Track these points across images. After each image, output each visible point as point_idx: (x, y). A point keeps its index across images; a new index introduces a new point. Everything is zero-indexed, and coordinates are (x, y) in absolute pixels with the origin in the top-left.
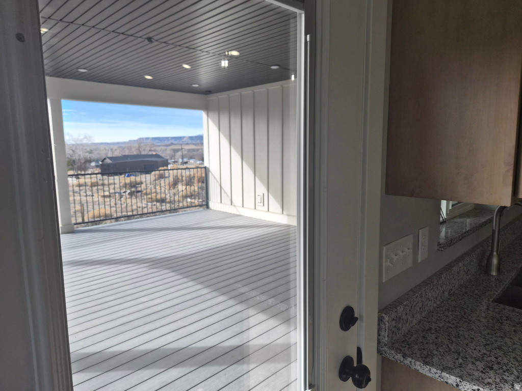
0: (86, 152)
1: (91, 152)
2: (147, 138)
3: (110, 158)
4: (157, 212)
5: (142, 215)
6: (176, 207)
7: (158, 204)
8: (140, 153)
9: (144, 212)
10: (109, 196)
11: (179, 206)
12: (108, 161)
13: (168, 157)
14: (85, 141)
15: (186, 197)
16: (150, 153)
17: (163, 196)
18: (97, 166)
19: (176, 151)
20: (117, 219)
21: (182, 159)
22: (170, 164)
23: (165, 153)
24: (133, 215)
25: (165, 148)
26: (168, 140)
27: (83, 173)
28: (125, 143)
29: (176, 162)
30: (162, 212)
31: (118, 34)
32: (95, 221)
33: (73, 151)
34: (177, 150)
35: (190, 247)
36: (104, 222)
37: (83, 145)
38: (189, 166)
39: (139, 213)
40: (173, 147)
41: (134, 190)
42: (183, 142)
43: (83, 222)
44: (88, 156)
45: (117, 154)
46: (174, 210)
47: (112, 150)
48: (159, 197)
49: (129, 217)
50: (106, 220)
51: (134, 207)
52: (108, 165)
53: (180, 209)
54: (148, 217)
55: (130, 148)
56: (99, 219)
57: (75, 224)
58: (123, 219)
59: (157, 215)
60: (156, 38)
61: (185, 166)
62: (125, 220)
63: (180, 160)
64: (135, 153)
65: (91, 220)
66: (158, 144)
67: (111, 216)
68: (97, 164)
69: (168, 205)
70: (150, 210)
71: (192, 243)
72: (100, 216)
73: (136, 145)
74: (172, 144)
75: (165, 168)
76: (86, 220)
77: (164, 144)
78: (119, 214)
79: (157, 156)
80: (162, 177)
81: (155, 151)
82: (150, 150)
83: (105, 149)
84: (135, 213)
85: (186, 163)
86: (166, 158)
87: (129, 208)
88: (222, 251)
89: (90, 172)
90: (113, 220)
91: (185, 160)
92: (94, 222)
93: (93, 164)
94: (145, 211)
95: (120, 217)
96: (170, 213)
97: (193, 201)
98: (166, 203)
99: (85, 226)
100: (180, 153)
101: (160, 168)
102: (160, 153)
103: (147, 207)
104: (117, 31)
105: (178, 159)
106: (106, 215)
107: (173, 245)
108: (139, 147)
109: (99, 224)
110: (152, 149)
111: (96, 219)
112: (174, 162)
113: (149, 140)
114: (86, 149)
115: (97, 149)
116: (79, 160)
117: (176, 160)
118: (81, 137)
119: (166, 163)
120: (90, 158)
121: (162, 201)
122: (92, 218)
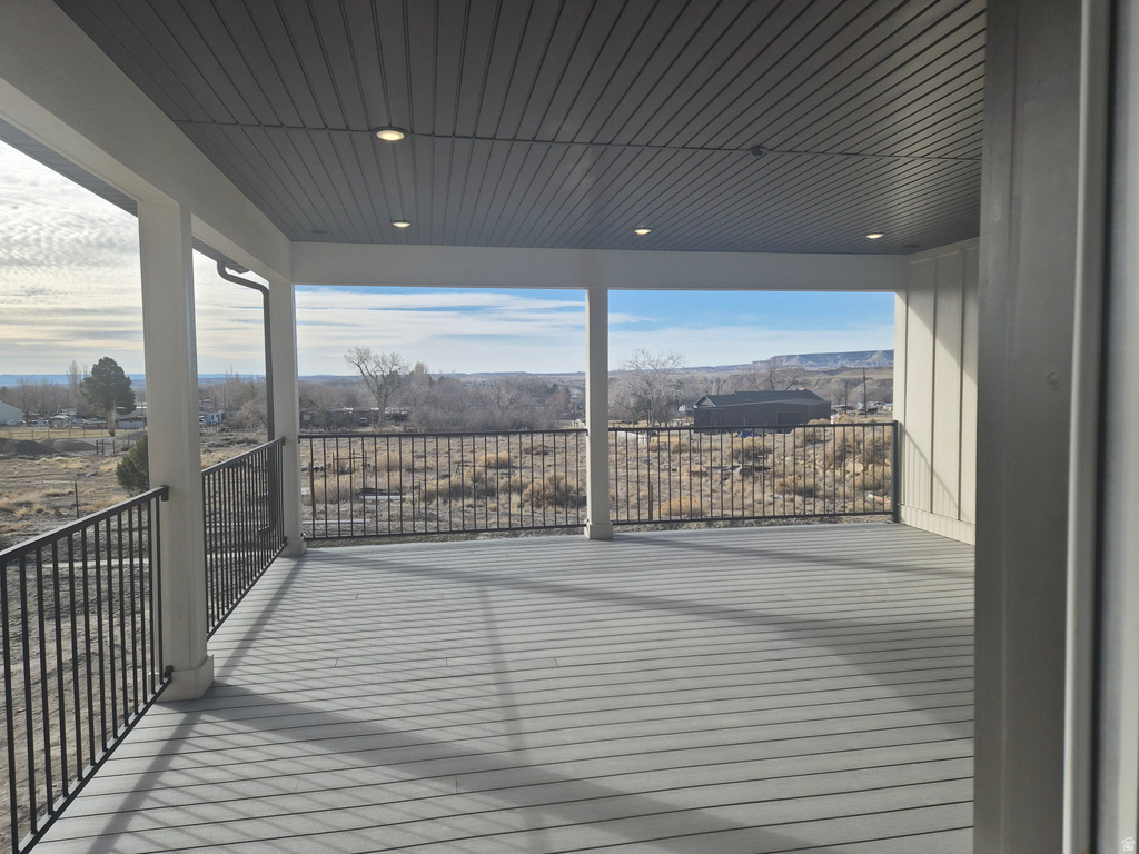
0: (671, 386)
1: (680, 385)
2: (790, 357)
3: (712, 398)
4: (795, 516)
5: (759, 520)
6: (839, 509)
7: (799, 499)
8: (773, 387)
9: (766, 514)
10: (701, 474)
11: (845, 507)
12: (709, 403)
13: (832, 398)
14: (669, 365)
15: (865, 488)
16: (794, 388)
17: (810, 481)
18: (688, 413)
19: (850, 384)
20: (710, 522)
21: (865, 402)
22: (836, 412)
23: (827, 390)
24: (743, 518)
25: (828, 377)
26: (836, 361)
27: (663, 425)
28: (744, 366)
29: (851, 408)
30: (804, 517)
31: (694, 151)
32: (671, 521)
33: (650, 384)
34: (855, 383)
35: (833, 608)
36: (686, 525)
37: (667, 372)
38: (878, 419)
39: (756, 515)
40: (844, 376)
41: (754, 464)
42: (870, 364)
43: (650, 521)
44: (673, 392)
45: (727, 389)
46: (831, 517)
47: (718, 380)
48: (800, 483)
49: (734, 521)
50: (690, 521)
51: (748, 501)
52: (709, 411)
53: (846, 514)
54: (772, 524)
55: (753, 378)
56: (678, 518)
57: (614, 524)
58: (721, 523)
59: (792, 524)
60: (770, 145)
61: (868, 420)
62: (725, 526)
63: (860, 406)
64: (762, 388)
65: (664, 518)
66: (813, 369)
67: (702, 513)
68: (690, 409)
69: (820, 504)
70: (779, 511)
71: (838, 601)
72: (681, 514)
73: (764, 371)
74: (844, 369)
75: (822, 421)
76: (656, 518)
77: (823, 368)
78: (717, 513)
79: (808, 394)
80: (812, 440)
81: (802, 384)
82: (794, 383)
83: (706, 380)
84: (747, 513)
85: (873, 411)
86: (826, 399)
87: (737, 503)
88: (911, 635)
89: (675, 425)
90: (703, 524)
91: (871, 405)
92: (670, 524)
93: (682, 409)
94: (769, 511)
95: (718, 519)
96: (821, 521)
97: (878, 499)
98: (816, 497)
99: (652, 529)
100: (860, 389)
101: (811, 422)
102: (815, 390)
103: (774, 503)
104: (691, 145)
105: (855, 403)
106: (691, 513)
107: (793, 597)
108: (771, 375)
109: (676, 529)
110: (799, 380)
111: (673, 518)
112: (845, 408)
113: (794, 362)
114: (670, 381)
115: (691, 380)
116: (658, 399)
117: (849, 405)
118: (663, 359)
119: (825, 411)
120: (677, 396)
121: (809, 493)
122: (666, 514)
